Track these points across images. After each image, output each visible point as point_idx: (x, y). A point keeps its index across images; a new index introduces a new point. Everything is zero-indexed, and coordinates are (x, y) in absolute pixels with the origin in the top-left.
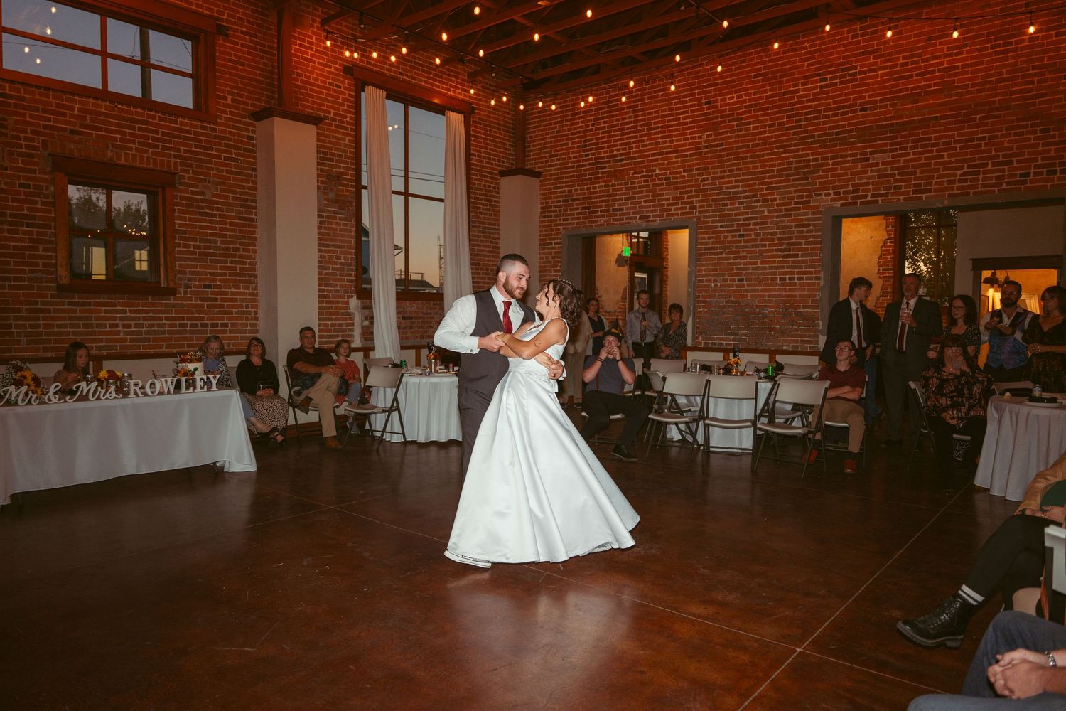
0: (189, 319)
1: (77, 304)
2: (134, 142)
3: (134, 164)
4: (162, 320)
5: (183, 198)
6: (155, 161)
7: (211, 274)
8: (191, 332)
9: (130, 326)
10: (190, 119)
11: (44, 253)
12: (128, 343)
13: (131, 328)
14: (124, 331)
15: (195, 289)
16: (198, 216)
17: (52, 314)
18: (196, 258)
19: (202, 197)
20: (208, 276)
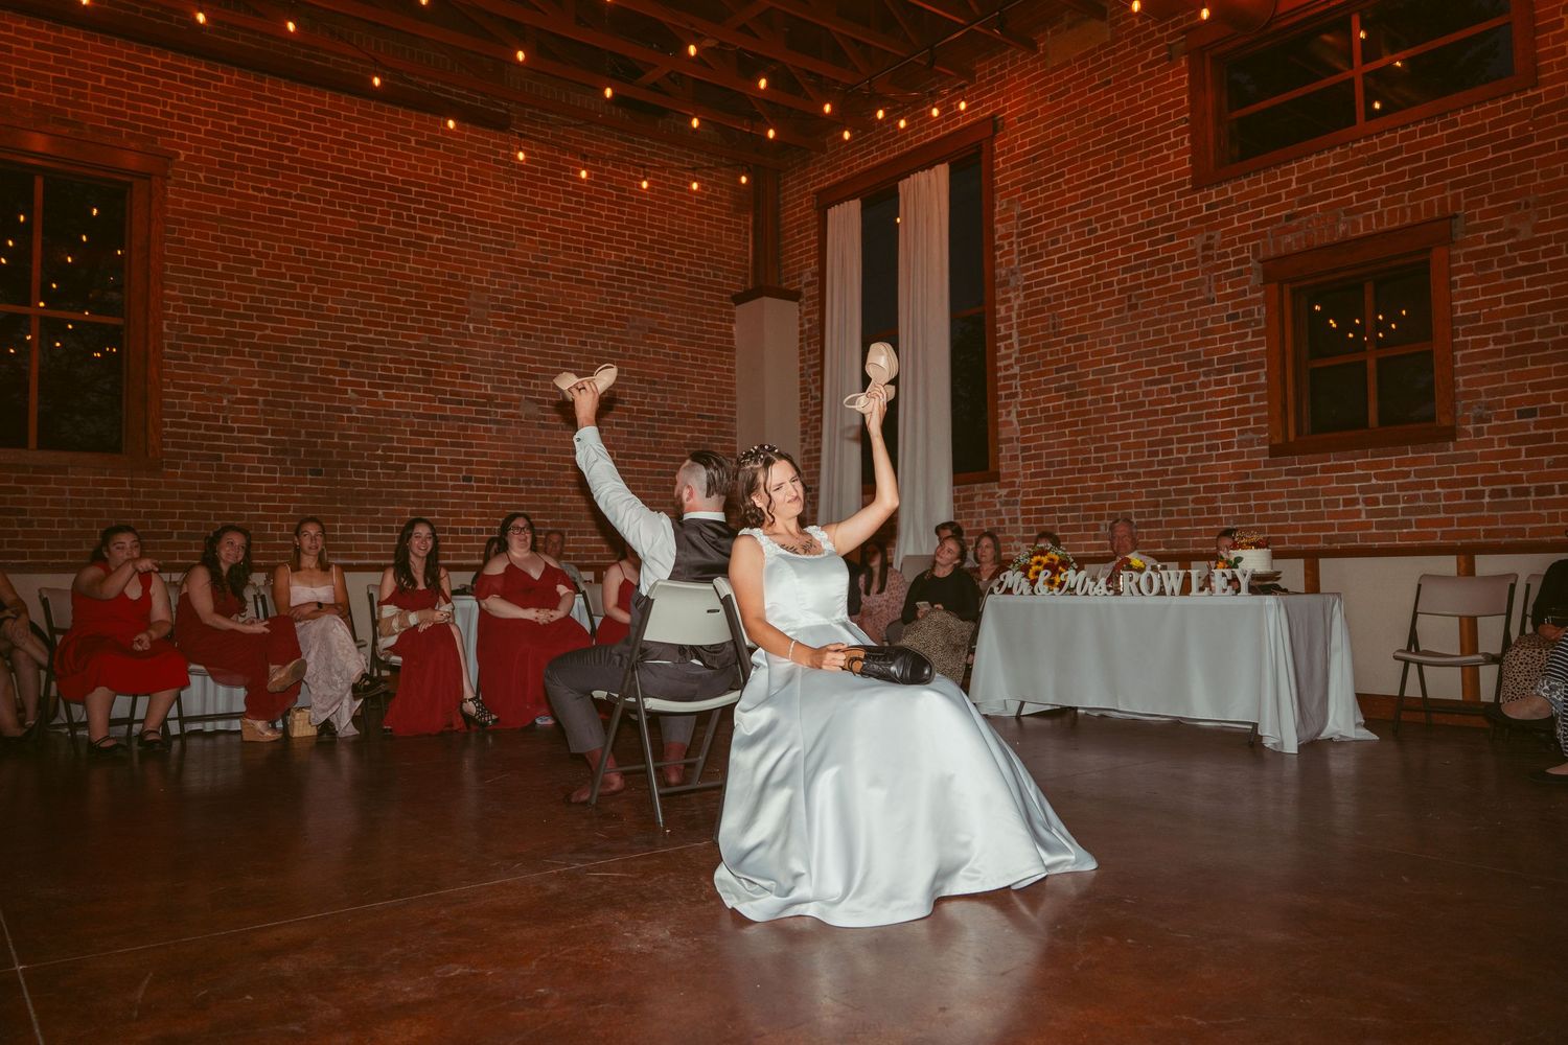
0: (1485, 482)
1: (1298, 472)
2: (1377, 193)
3: (1380, 228)
4: (1434, 488)
5: (1469, 256)
6: (1415, 209)
7: (1533, 387)
8: (1491, 507)
9: (1375, 501)
10: (1480, 103)
11: (1256, 404)
12: (1374, 531)
13: (1379, 504)
14: (1366, 510)
15: (1499, 423)
16: (1503, 281)
17: (1266, 490)
18: (1500, 363)
19: (1511, 241)
20: (1529, 393)
